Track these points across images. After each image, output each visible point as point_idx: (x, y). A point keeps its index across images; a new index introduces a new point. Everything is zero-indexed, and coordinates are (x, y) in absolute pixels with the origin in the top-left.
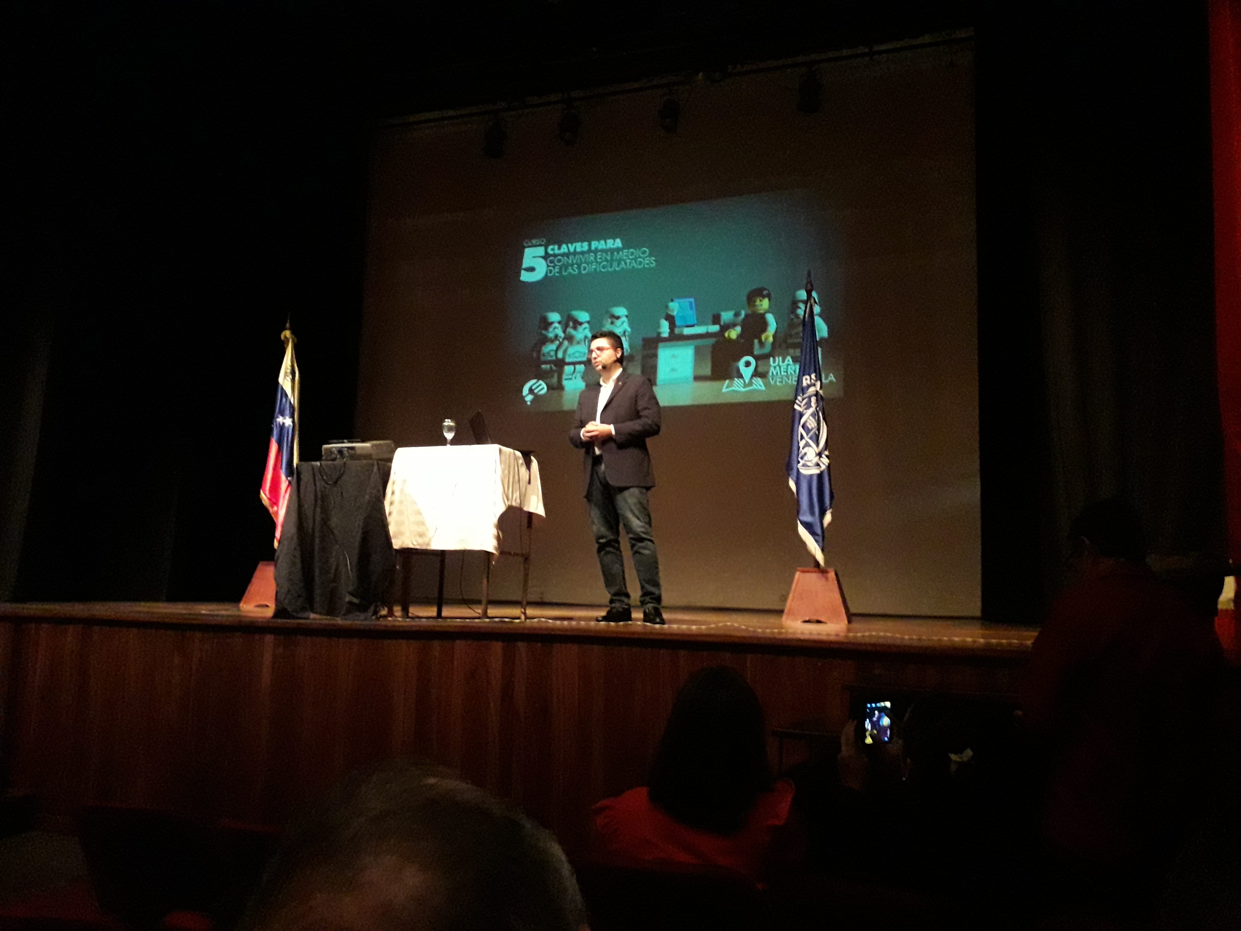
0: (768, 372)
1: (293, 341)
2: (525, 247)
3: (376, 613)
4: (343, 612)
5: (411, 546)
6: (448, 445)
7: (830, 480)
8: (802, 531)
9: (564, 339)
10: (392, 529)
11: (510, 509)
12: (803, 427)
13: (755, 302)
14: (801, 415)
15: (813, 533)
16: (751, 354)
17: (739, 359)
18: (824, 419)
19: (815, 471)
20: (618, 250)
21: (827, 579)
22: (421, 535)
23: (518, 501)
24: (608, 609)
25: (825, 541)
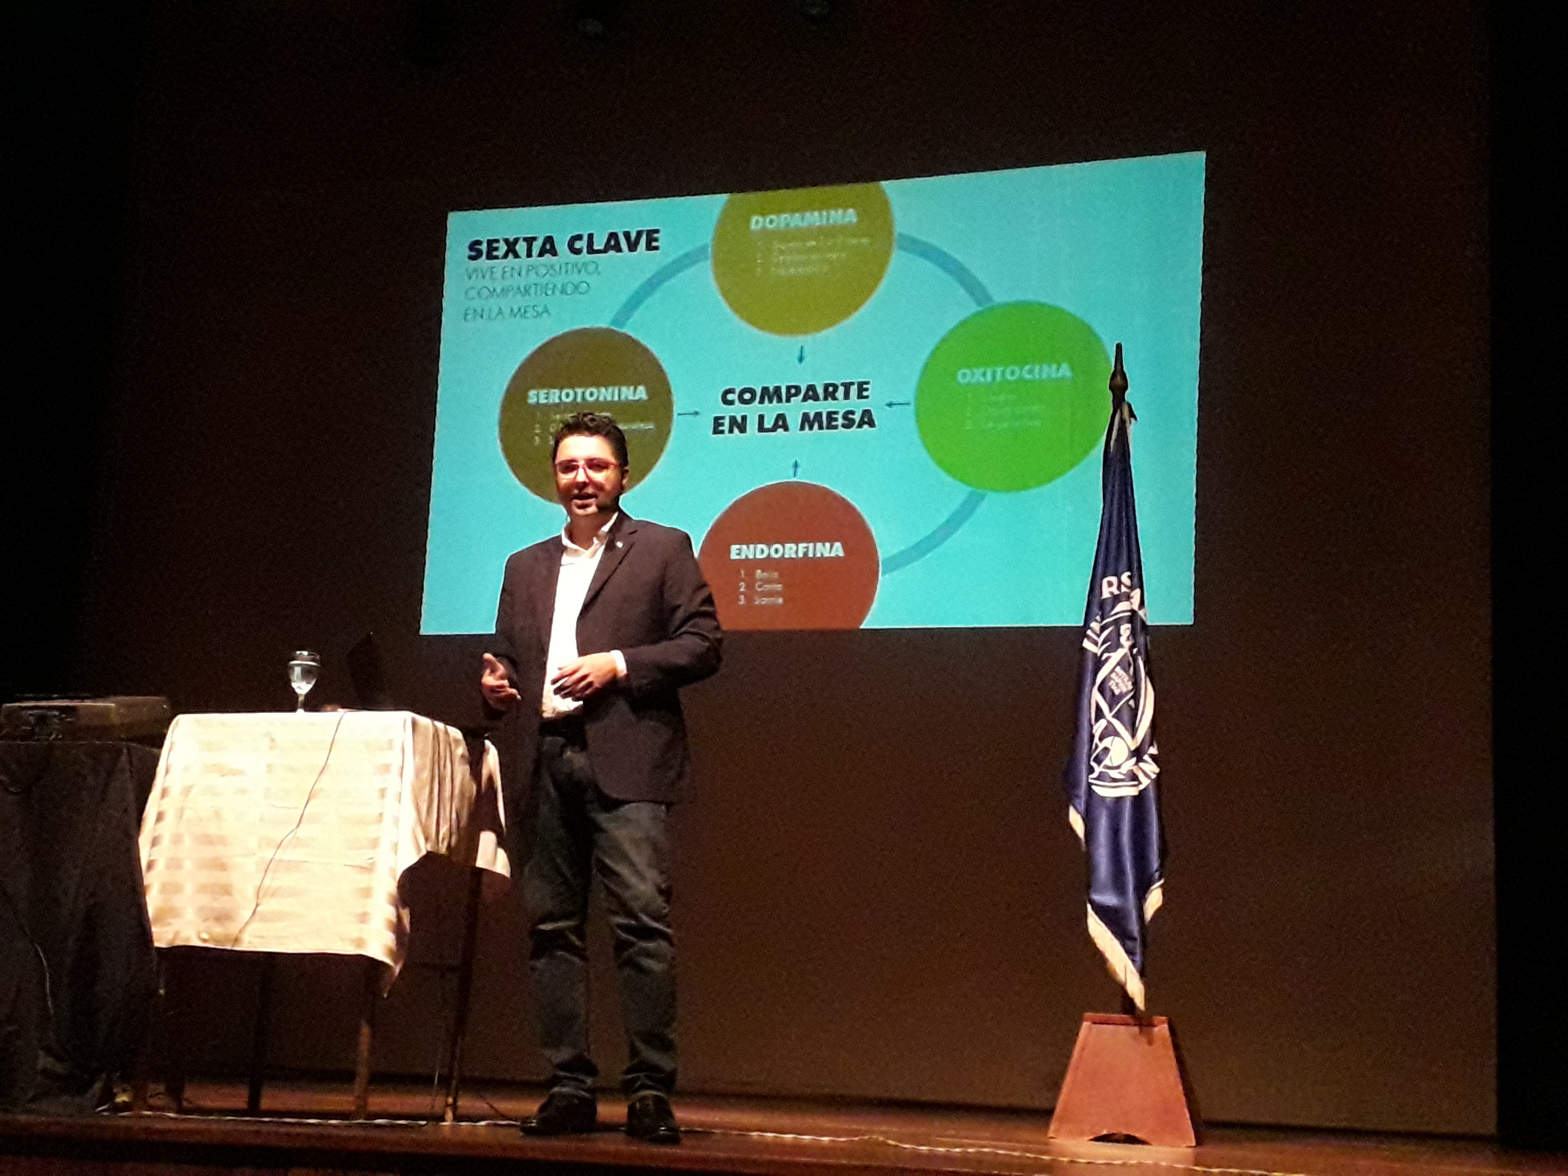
6: (300, 711)
7: (1159, 810)
8: (1097, 928)
10: (153, 902)
11: (428, 859)
12: (1101, 690)
14: (1099, 663)
15: (1121, 933)
19: (1128, 790)
21: (1150, 1038)
22: (222, 917)
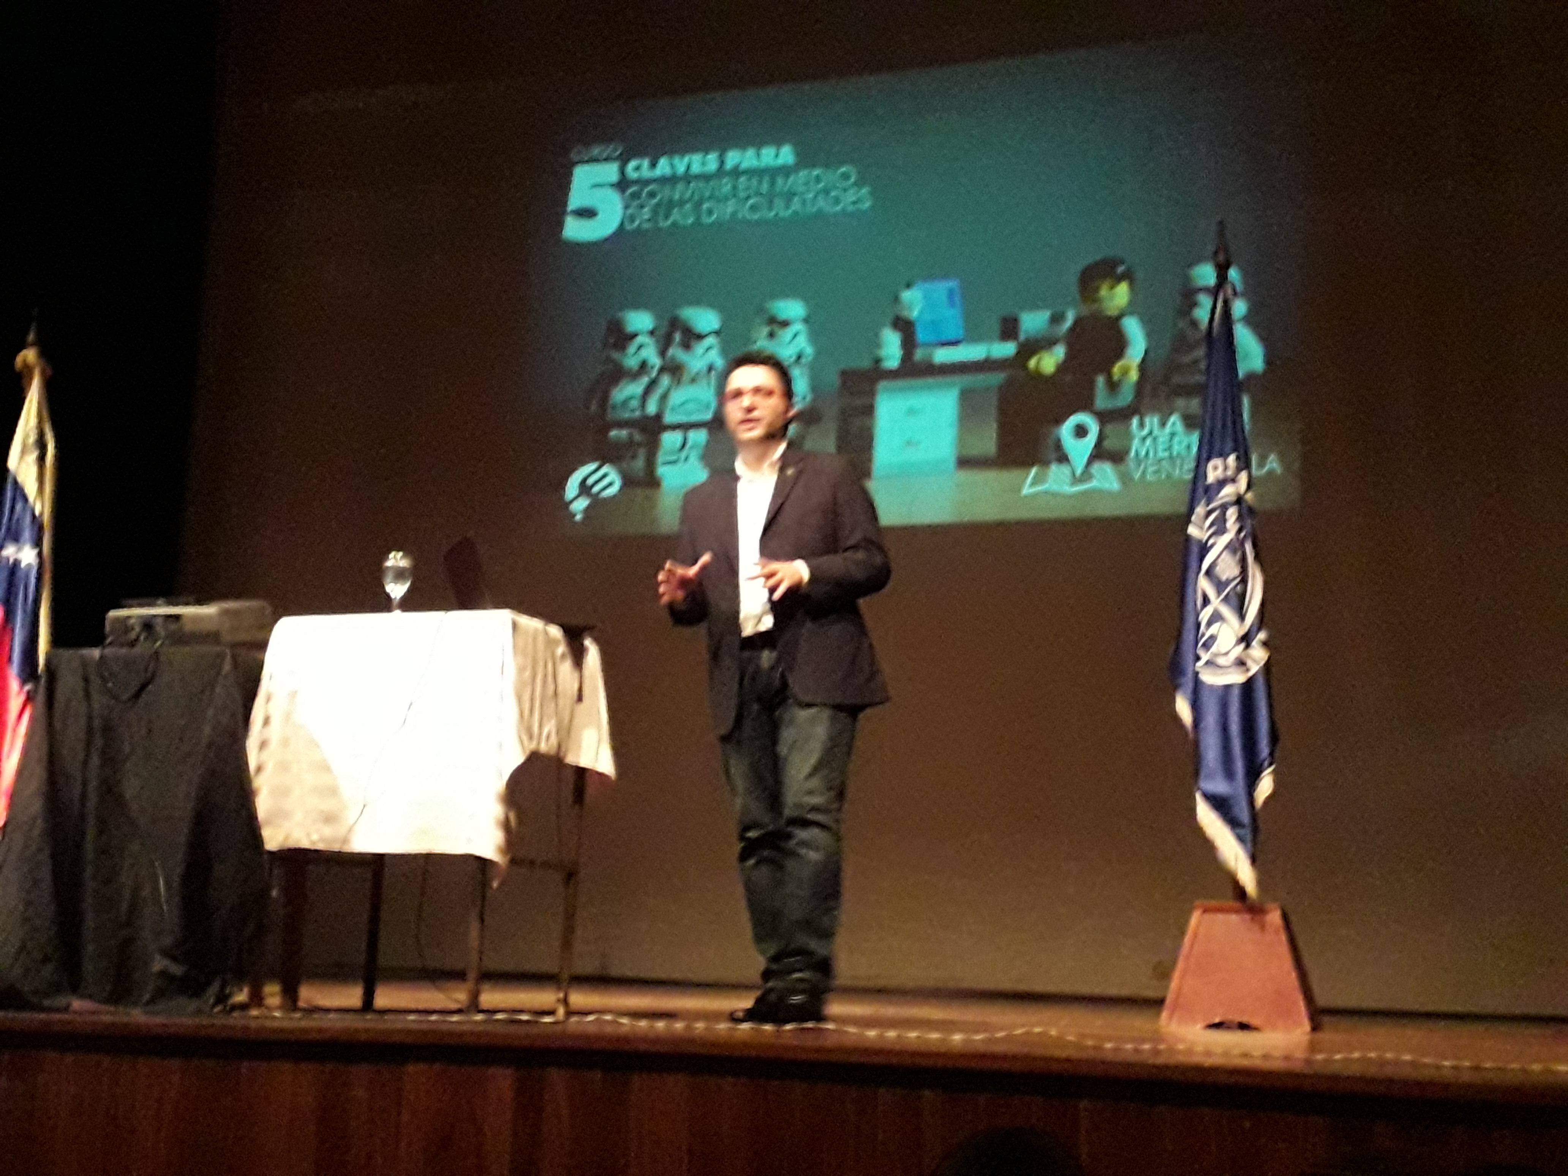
0: (1127, 452)
1: (43, 373)
2: (574, 164)
3: (222, 998)
4: (147, 997)
5: (305, 844)
6: (397, 613)
7: (1269, 696)
8: (1207, 816)
9: (662, 370)
10: (263, 805)
11: (534, 758)
12: (1208, 573)
13: (1097, 289)
14: (1204, 549)
15: (1233, 822)
16: (1086, 405)
17: (1060, 420)
18: (1257, 558)
19: (1237, 678)
20: (785, 171)
21: (1263, 927)
22: (329, 818)
23: (554, 740)
24: (758, 993)
25: (1261, 837)
